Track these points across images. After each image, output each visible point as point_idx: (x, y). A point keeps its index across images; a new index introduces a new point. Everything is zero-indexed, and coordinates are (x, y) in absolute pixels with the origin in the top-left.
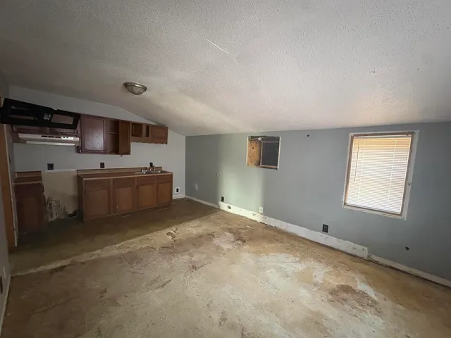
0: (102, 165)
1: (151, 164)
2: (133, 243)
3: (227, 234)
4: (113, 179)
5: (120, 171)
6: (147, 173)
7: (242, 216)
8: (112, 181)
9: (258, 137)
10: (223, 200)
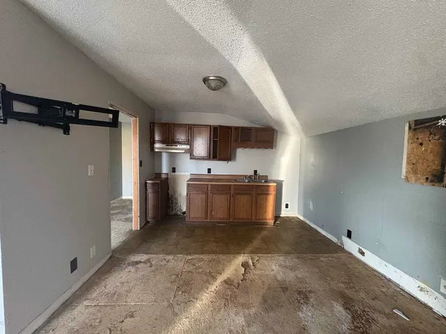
0: (209, 170)
1: (255, 172)
2: (202, 260)
3: (339, 308)
4: (211, 185)
5: (219, 177)
6: (249, 182)
7: (389, 280)
8: (209, 186)
9: (439, 118)
10: (349, 235)
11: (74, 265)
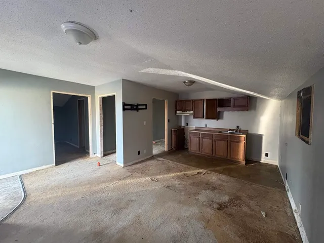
0: (206, 125)
1: (238, 127)
8: (201, 134)
11: (139, 153)
